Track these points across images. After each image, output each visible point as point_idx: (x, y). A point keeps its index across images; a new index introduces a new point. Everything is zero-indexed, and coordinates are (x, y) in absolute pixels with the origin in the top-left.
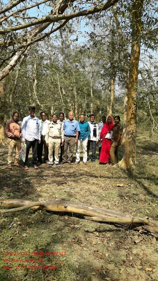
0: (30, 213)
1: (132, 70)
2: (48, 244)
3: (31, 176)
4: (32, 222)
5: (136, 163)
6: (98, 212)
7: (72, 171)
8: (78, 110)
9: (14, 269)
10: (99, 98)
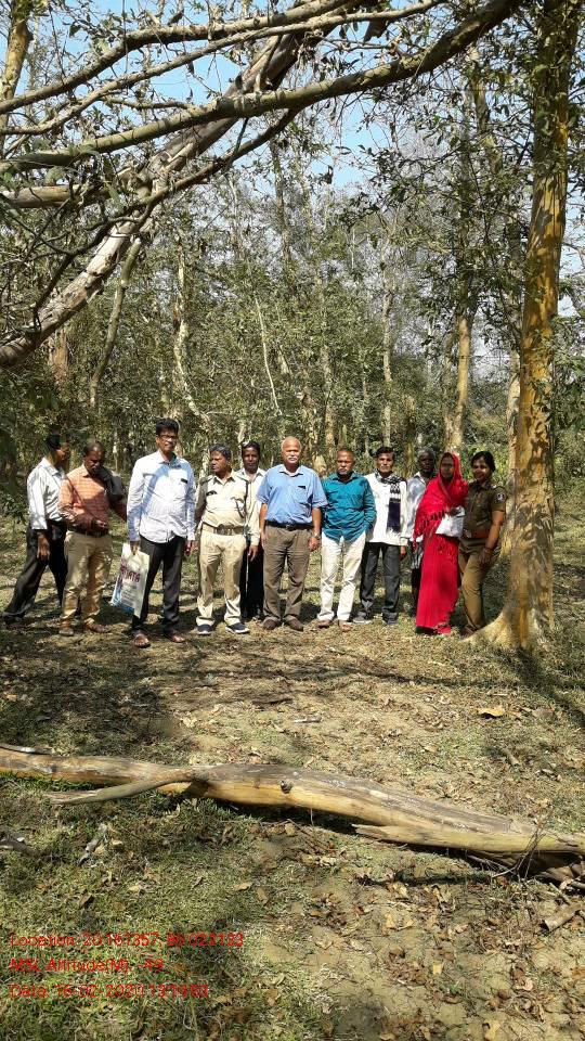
0: (155, 808)
1: (535, 283)
2: (222, 924)
3: (163, 672)
4: (162, 841)
5: (552, 627)
6: (404, 811)
7: (312, 657)
8: (336, 430)
9: (95, 1010)
10: (416, 385)
